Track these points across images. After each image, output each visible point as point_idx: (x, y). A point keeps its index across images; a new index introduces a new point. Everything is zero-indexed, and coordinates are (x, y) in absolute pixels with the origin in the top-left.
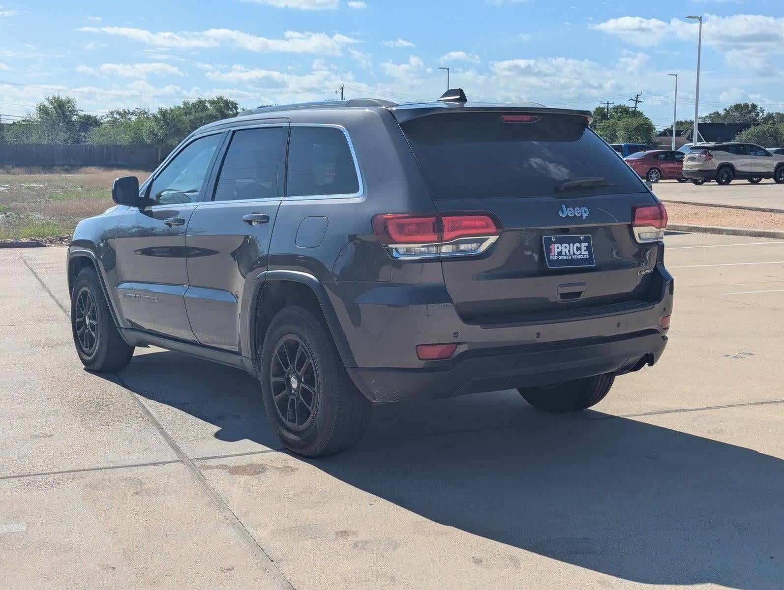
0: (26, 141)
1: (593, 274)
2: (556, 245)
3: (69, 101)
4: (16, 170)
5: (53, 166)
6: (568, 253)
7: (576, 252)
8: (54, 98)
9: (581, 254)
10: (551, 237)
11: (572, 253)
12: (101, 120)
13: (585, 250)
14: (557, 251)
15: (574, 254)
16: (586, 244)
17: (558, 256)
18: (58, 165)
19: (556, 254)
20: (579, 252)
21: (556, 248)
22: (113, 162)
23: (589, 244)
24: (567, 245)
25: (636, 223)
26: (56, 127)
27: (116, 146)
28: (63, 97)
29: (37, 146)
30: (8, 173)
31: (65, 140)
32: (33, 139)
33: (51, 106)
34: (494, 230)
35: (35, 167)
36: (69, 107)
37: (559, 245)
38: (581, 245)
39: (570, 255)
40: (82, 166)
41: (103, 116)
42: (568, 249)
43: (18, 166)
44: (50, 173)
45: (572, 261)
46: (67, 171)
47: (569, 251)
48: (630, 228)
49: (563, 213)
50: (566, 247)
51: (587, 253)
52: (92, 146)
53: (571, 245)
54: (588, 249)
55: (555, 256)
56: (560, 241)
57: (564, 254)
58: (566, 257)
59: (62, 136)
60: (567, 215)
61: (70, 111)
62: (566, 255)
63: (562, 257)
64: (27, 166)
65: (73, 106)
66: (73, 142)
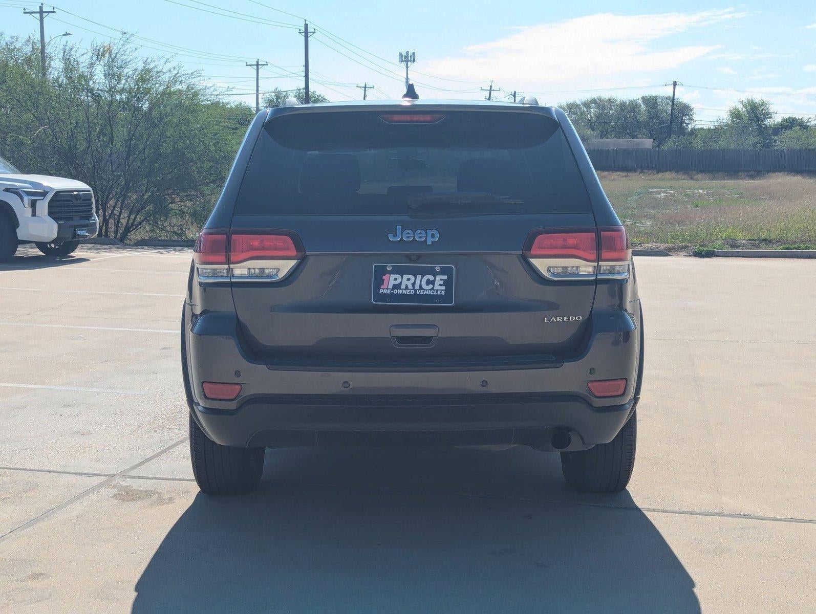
0: (715, 146)
1: (451, 315)
2: (393, 276)
3: (763, 104)
4: (700, 176)
5: (738, 171)
6: (410, 287)
7: (424, 286)
8: (748, 101)
9: (433, 289)
10: (386, 266)
11: (417, 287)
12: (807, 122)
13: (440, 285)
14: (392, 283)
15: (421, 288)
16: (445, 277)
17: (393, 289)
18: (744, 171)
19: (391, 286)
20: (431, 286)
21: (391, 280)
22: (804, 168)
23: (450, 277)
24: (412, 277)
25: (533, 252)
26: (745, 131)
27: (808, 150)
28: (757, 100)
29: (724, 150)
30: (691, 179)
31: (755, 145)
32: (722, 144)
33: (744, 109)
34: (294, 253)
35: (720, 173)
36: (762, 111)
37: (398, 277)
38: (435, 278)
39: (414, 289)
40: (769, 172)
41: (810, 118)
42: (412, 280)
43: (702, 171)
44: (734, 179)
45: (415, 297)
46: (752, 177)
47: (413, 285)
48: (525, 259)
49: (395, 236)
50: (408, 280)
51: (444, 288)
52: (782, 151)
53: (419, 277)
54: (447, 283)
55: (387, 289)
56: (401, 272)
57: (403, 287)
58: (405, 292)
59: (752, 140)
60: (402, 240)
61: (764, 114)
62: (407, 288)
63: (400, 292)
64: (710, 171)
65: (767, 108)
66: (763, 147)
